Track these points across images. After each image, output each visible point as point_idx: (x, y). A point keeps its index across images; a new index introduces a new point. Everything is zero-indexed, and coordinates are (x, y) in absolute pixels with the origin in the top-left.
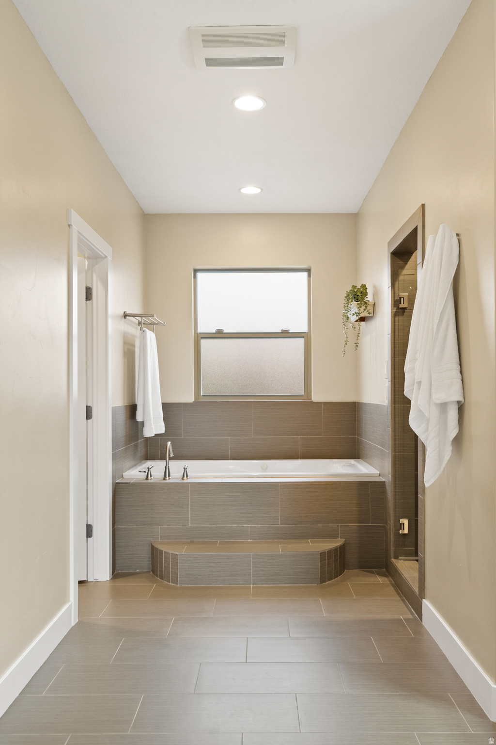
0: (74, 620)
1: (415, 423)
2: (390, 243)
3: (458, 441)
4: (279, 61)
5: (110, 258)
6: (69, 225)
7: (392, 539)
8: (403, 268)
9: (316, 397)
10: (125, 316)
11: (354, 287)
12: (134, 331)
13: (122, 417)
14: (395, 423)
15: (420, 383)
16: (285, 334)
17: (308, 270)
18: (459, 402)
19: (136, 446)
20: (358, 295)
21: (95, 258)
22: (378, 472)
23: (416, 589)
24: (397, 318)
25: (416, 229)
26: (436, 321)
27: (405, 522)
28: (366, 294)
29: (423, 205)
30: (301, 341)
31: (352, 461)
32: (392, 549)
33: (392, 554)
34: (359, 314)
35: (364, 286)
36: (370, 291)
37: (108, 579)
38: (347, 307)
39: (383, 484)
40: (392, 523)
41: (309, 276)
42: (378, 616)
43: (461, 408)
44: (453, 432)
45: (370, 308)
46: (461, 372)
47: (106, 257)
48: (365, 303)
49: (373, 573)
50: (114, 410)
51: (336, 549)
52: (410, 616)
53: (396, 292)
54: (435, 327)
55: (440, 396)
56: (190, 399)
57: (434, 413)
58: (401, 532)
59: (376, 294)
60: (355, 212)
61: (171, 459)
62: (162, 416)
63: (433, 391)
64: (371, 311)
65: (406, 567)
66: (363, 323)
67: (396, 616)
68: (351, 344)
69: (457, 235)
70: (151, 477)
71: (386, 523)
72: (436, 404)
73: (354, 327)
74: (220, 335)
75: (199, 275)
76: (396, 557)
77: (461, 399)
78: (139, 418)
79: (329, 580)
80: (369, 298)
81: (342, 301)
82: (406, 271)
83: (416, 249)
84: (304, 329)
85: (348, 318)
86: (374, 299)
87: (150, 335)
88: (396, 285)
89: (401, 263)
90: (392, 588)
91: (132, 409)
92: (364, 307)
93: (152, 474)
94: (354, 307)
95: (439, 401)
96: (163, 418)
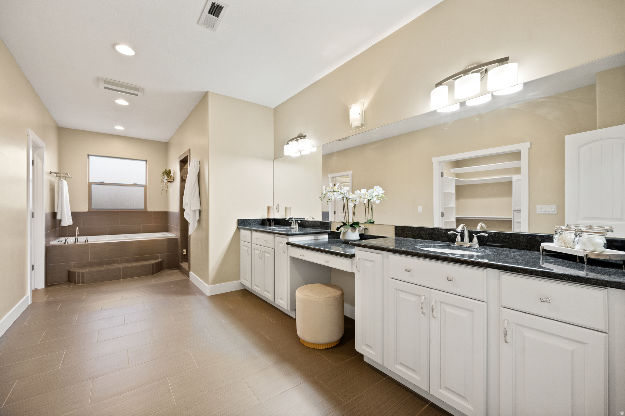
0: (30, 302)
1: (186, 216)
2: (179, 158)
3: (199, 221)
4: (137, 95)
5: (44, 148)
6: (28, 135)
7: (180, 257)
8: (184, 166)
9: (149, 210)
10: (51, 173)
11: (166, 170)
12: (55, 180)
13: (49, 217)
14: (181, 218)
15: (187, 204)
16: (135, 185)
17: (146, 161)
18: (199, 210)
19: (55, 231)
20: (167, 173)
21: (36, 147)
22: (175, 235)
23: (187, 270)
24: (182, 183)
25: (188, 156)
26: (192, 186)
27: (184, 250)
28: (171, 173)
29: (190, 149)
30: (143, 188)
31: (165, 233)
32: (180, 260)
33: (180, 262)
34: (168, 180)
35: (170, 170)
36: (172, 172)
37: (44, 288)
38: (163, 177)
39: (176, 239)
40: (180, 251)
41: (146, 163)
42: (174, 280)
43: (200, 212)
44: (198, 218)
45: (172, 178)
46: (200, 201)
47: (42, 147)
48: (170, 176)
49: (173, 269)
50: (46, 214)
51: (158, 263)
52: (186, 278)
53: (182, 174)
54: (192, 188)
55: (193, 208)
56: (86, 210)
57: (192, 213)
58: (183, 254)
59: (174, 174)
60: (167, 142)
61: (79, 235)
62: (71, 217)
63: (191, 206)
64: (173, 179)
65: (185, 265)
66: (169, 183)
67: (181, 279)
68: (165, 190)
69: (199, 161)
70: (67, 242)
71: (178, 252)
72: (192, 210)
73: (166, 184)
74: (102, 183)
75: (90, 157)
76: (182, 262)
77: (200, 209)
78: (58, 217)
79: (155, 273)
80: (172, 174)
81: (161, 175)
82: (185, 168)
83: (188, 162)
84: (144, 183)
85: (163, 181)
86: (174, 175)
87: (65, 183)
88: (182, 172)
89: (184, 165)
90: (180, 273)
91: (54, 215)
92: (169, 178)
93: (68, 241)
94: (166, 177)
95: (193, 210)
96: (72, 218)
